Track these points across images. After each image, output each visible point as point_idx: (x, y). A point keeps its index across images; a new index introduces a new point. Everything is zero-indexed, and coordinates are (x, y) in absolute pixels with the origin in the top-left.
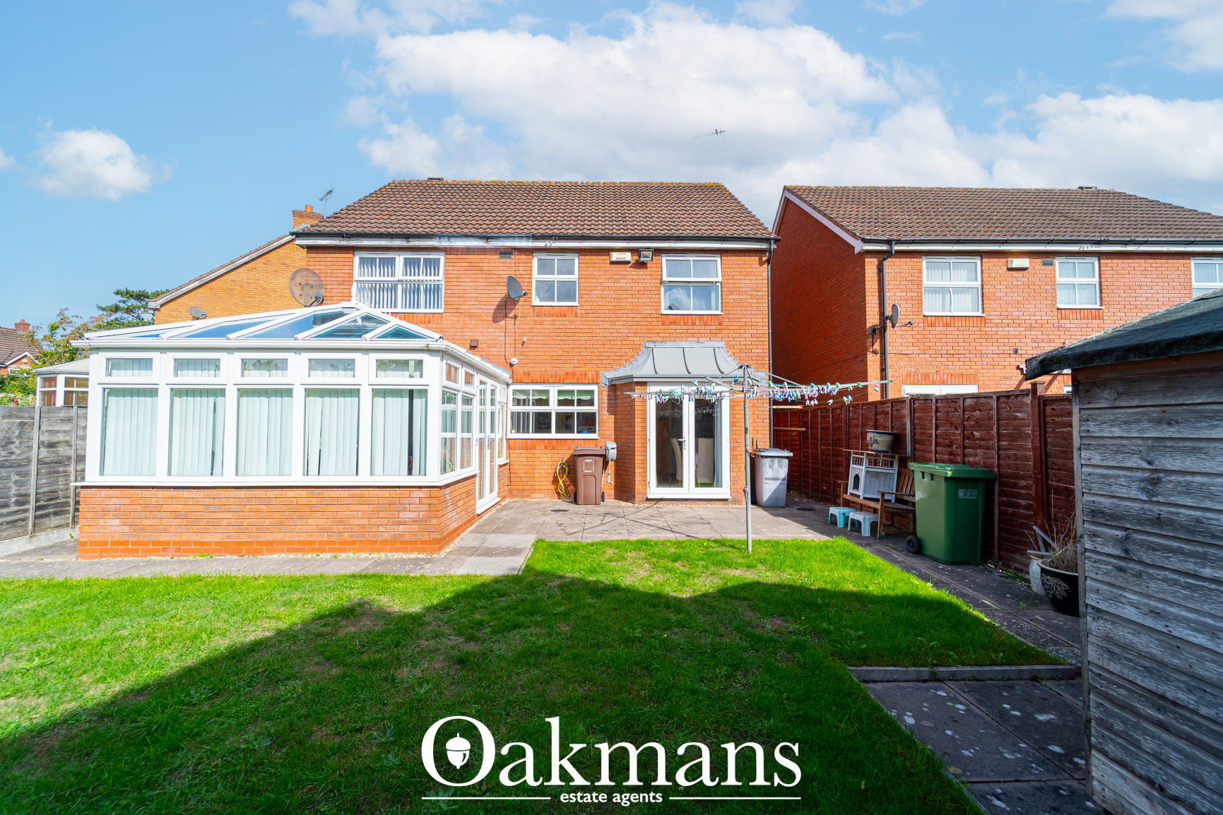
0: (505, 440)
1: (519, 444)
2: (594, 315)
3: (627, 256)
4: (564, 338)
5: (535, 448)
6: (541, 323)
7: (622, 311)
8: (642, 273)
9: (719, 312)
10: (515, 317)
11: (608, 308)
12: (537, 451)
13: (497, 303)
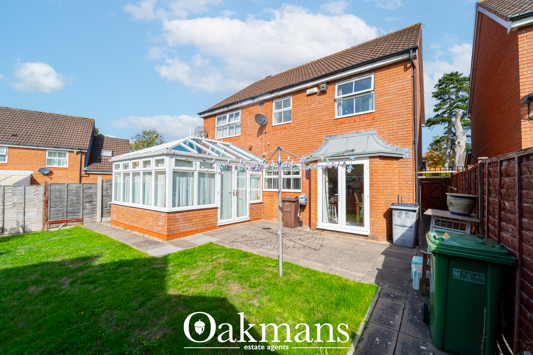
0: (261, 192)
1: (267, 193)
2: (299, 126)
3: (315, 90)
4: (285, 140)
5: (273, 196)
6: (275, 134)
7: (312, 122)
8: (324, 97)
9: (373, 111)
10: (266, 133)
11: (306, 121)
12: (274, 198)
13: (258, 128)
